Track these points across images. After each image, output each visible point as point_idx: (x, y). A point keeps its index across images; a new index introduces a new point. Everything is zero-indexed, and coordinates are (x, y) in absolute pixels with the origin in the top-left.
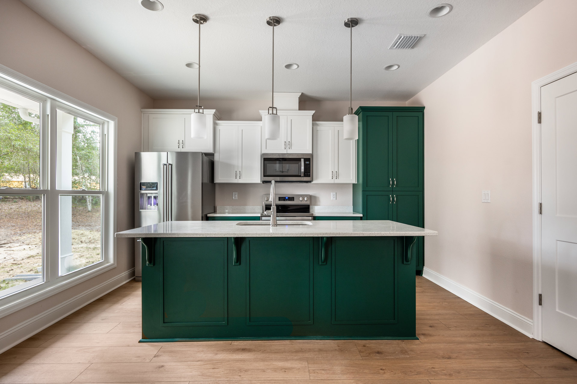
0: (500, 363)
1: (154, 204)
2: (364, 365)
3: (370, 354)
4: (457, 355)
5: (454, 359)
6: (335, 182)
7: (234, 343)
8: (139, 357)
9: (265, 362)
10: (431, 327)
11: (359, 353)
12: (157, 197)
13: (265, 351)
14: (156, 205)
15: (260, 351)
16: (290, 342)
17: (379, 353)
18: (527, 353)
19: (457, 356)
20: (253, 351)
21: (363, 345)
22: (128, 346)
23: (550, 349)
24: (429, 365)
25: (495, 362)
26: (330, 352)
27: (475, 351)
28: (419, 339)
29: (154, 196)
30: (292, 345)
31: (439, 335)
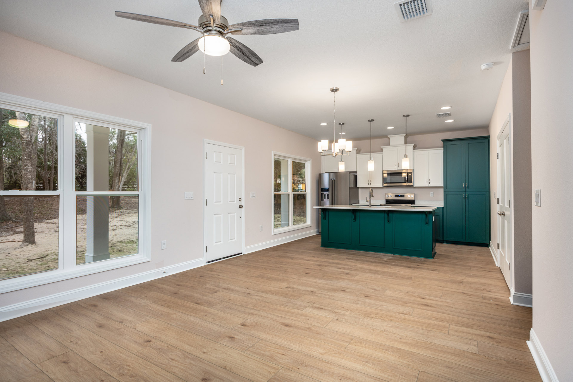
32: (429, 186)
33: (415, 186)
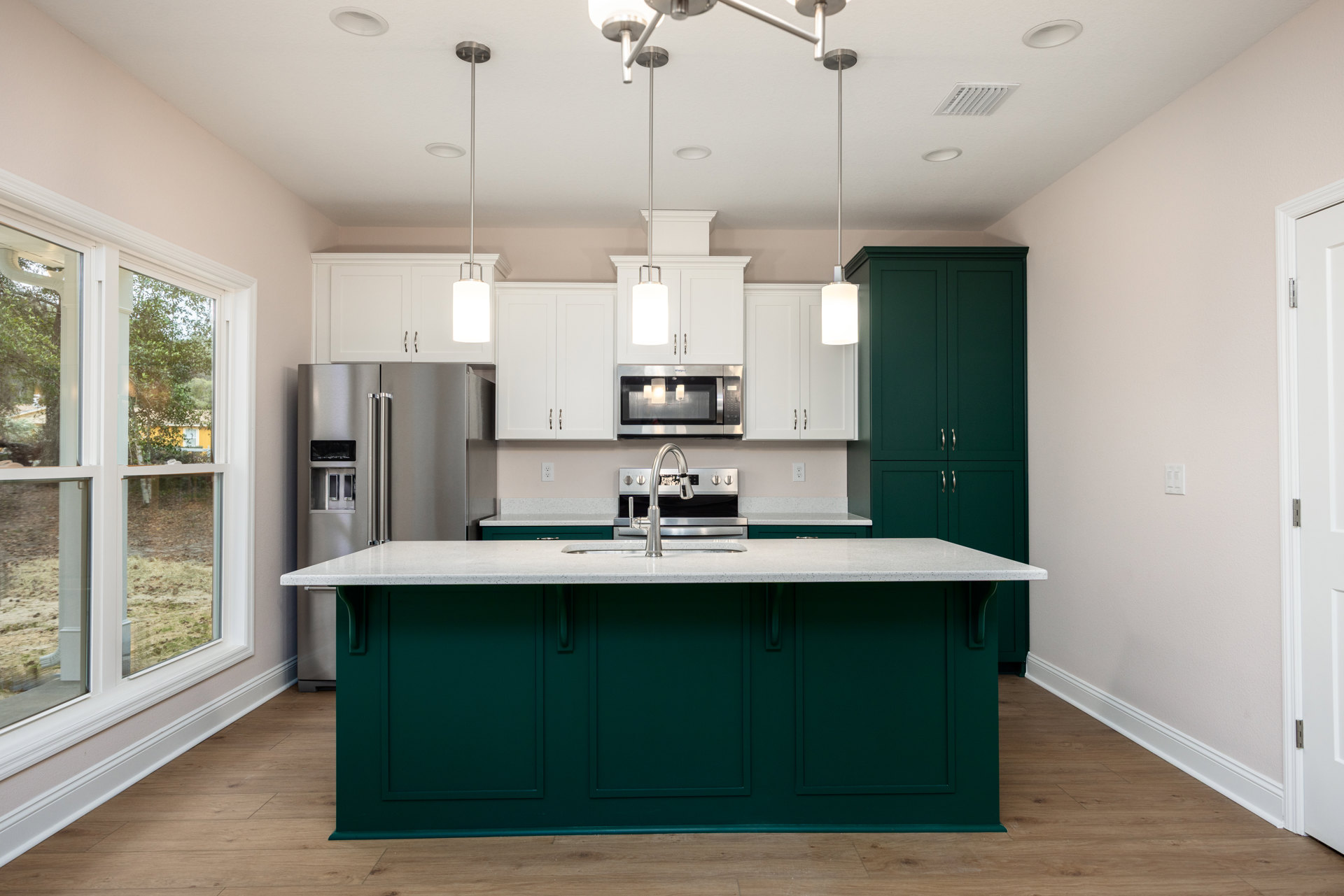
0: (1200, 884)
1: (347, 495)
2: (872, 890)
3: (887, 864)
4: (1096, 867)
5: (1088, 875)
6: (802, 438)
7: (561, 839)
8: (333, 873)
9: (636, 883)
10: (1038, 801)
11: (860, 862)
12: (354, 476)
13: (635, 858)
14: (351, 499)
15: (624, 857)
16: (695, 837)
17: (910, 863)
18: (1266, 862)
19: (1095, 870)
20: (608, 858)
21: (871, 845)
22: (305, 848)
23: (1323, 854)
24: (1028, 891)
25: (1187, 884)
26: (791, 860)
27: (1139, 859)
28: (1006, 831)
29: (346, 476)
30: (701, 844)
31: (1056, 822)
32: (803, 437)
33: (751, 436)
